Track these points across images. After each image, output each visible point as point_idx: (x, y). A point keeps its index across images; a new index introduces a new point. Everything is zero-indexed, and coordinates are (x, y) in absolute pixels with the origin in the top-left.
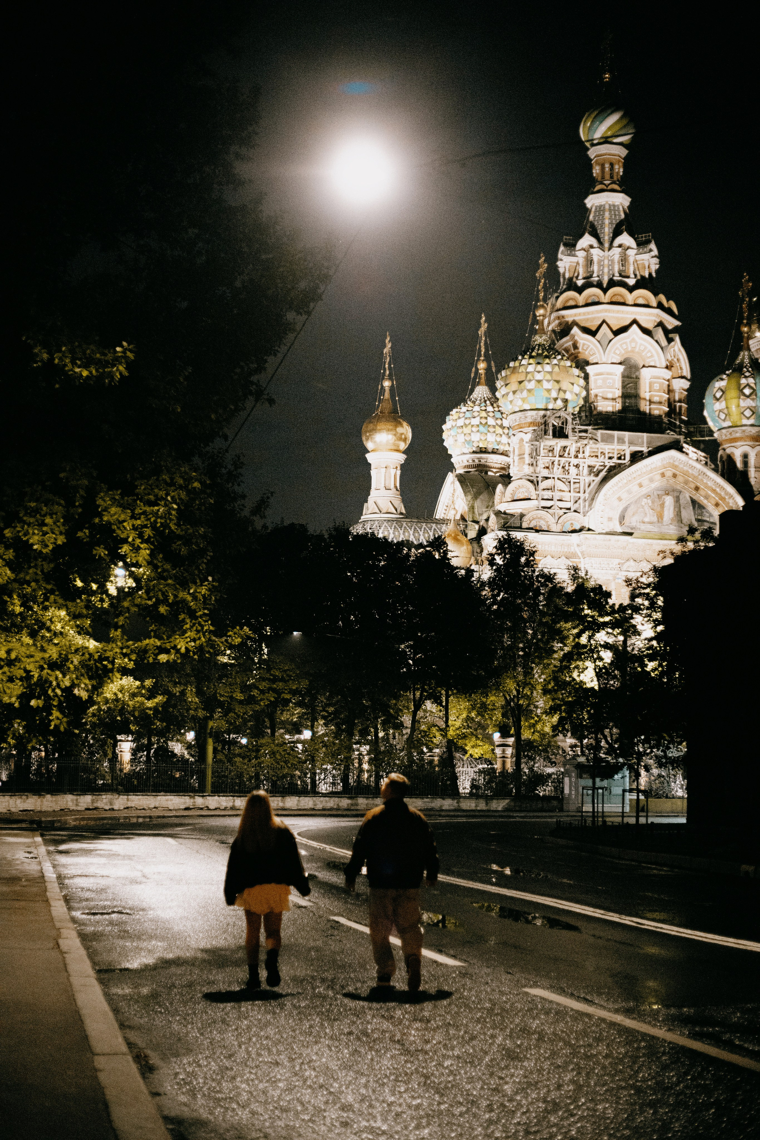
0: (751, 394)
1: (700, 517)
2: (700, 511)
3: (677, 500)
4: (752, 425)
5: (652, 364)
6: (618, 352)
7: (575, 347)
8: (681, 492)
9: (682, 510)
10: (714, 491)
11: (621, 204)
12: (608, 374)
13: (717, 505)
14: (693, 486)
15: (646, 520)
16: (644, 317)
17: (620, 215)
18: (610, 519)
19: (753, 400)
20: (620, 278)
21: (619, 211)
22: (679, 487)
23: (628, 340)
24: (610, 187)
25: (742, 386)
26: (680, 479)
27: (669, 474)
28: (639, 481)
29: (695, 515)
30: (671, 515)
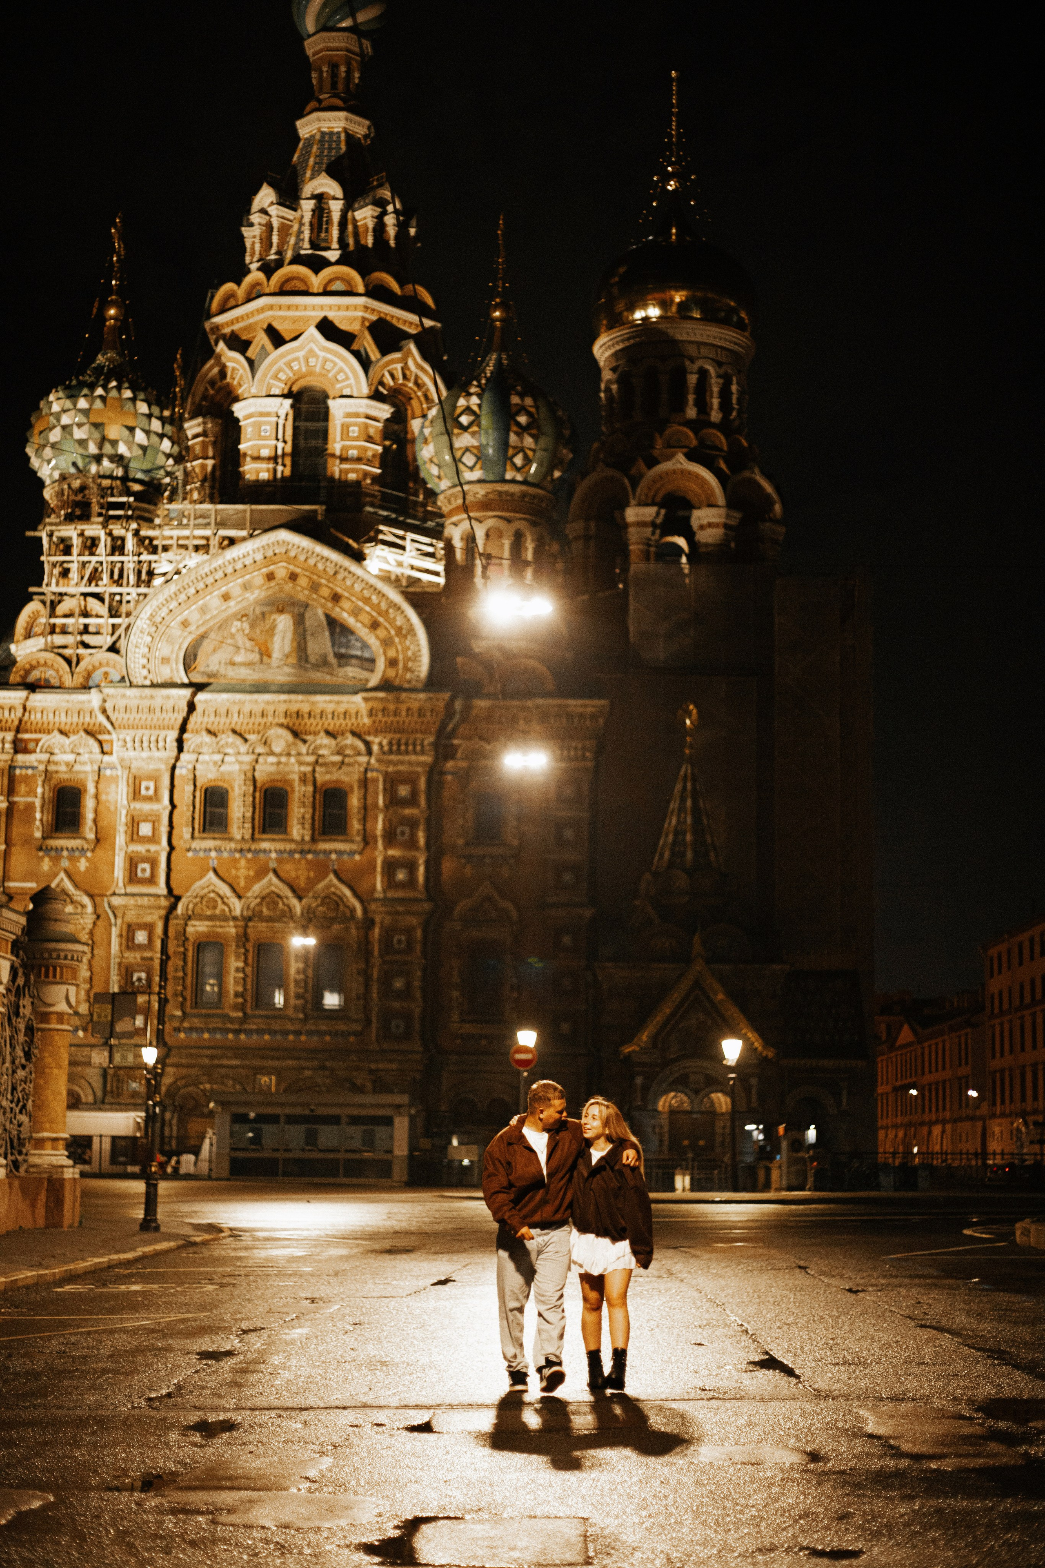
0: (471, 424)
1: (343, 651)
2: (343, 640)
3: (299, 620)
4: (480, 481)
5: (347, 392)
6: (282, 376)
7: (223, 374)
8: (307, 606)
9: (308, 638)
10: (367, 600)
11: (345, 130)
12: (261, 414)
13: (375, 625)
14: (325, 592)
15: (239, 659)
16: (342, 313)
17: (338, 148)
18: (165, 660)
19: (473, 434)
20: (310, 252)
21: (338, 142)
22: (301, 596)
23: (301, 354)
25: (458, 411)
26: (303, 581)
27: (281, 572)
28: (224, 589)
29: (333, 645)
30: (287, 648)
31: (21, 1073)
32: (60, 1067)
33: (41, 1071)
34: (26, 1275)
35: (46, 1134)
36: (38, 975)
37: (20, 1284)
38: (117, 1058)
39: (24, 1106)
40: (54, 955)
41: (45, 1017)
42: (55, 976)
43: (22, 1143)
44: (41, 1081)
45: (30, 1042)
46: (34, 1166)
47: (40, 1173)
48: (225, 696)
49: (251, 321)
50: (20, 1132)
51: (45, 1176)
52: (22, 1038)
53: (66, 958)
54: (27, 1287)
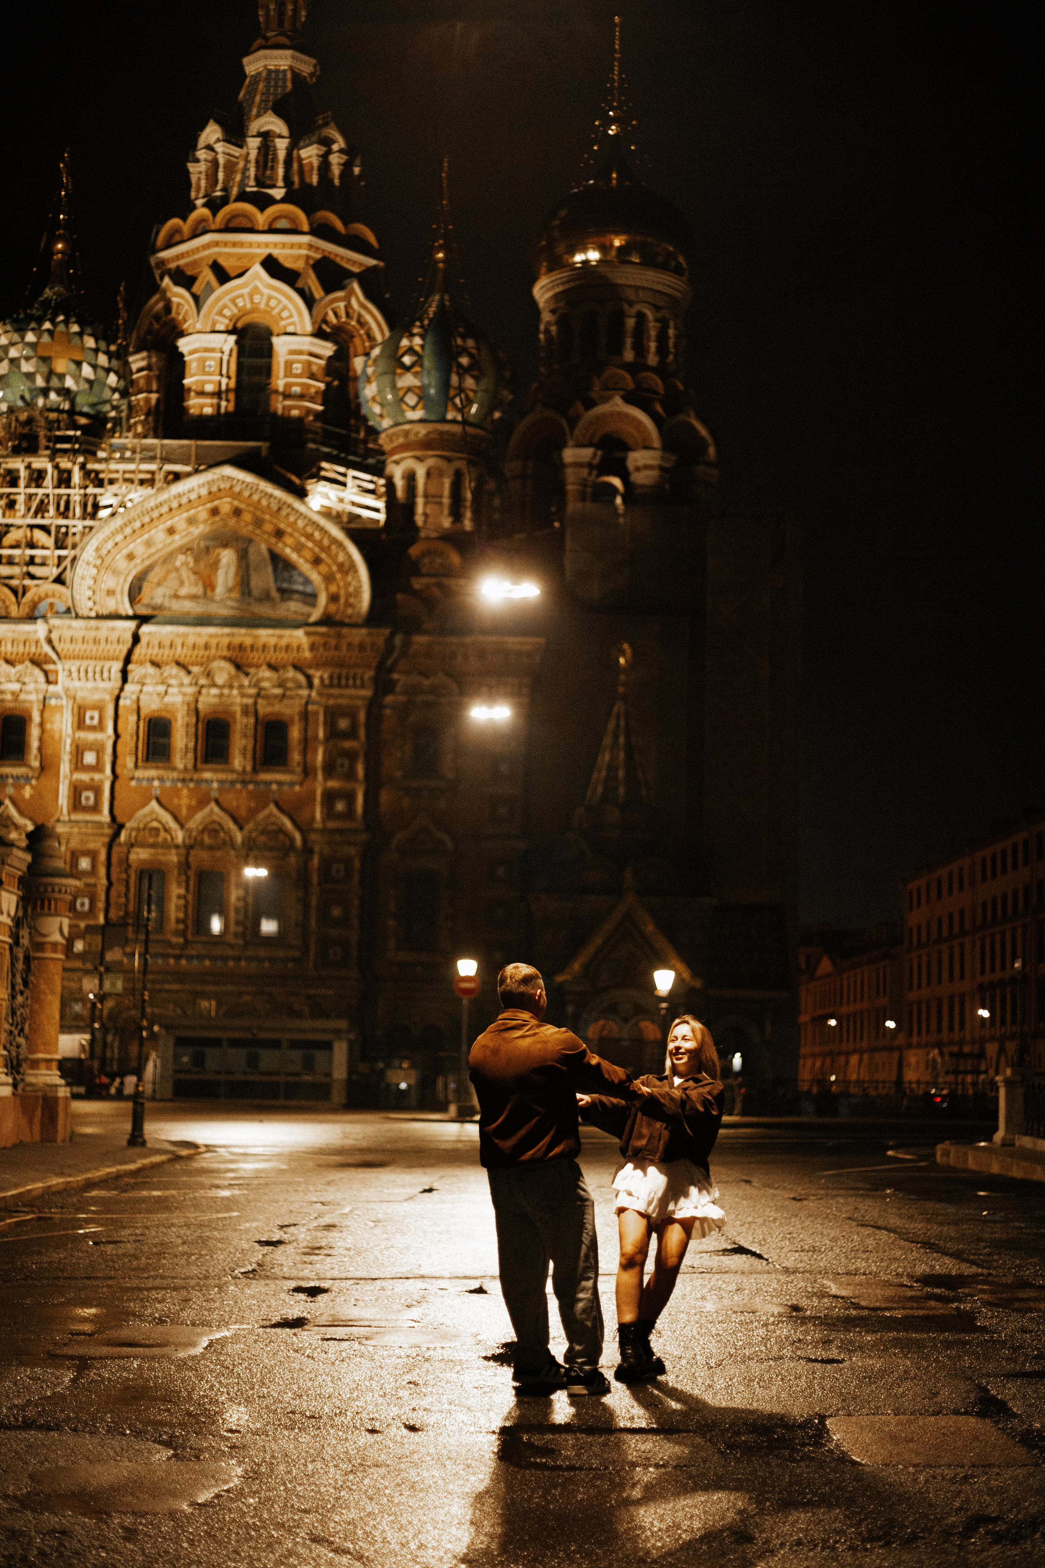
0: (413, 365)
1: (285, 585)
2: (286, 575)
3: (243, 556)
4: (421, 421)
5: (290, 329)
6: (227, 312)
7: (168, 308)
8: (250, 541)
9: (252, 572)
10: (310, 537)
11: (291, 68)
12: (207, 350)
13: (317, 562)
14: (268, 527)
15: (183, 592)
16: (287, 251)
17: (284, 86)
18: (110, 593)
19: (416, 374)
20: (255, 189)
21: (284, 79)
22: (245, 532)
23: (245, 291)
24: (269, 43)
25: (401, 351)
26: (247, 517)
27: (225, 507)
28: (169, 524)
29: (276, 581)
30: (231, 583)
31: (20, 999)
32: (53, 993)
33: (37, 998)
34: (56, 1181)
35: (41, 1056)
36: (34, 908)
37: (54, 1189)
38: (107, 985)
39: (22, 1030)
40: (49, 889)
41: (40, 946)
42: (49, 909)
43: (19, 1064)
44: (36, 1006)
45: (28, 970)
46: (31, 1084)
47: (36, 1091)
48: (169, 629)
49: (196, 257)
50: (18, 1054)
51: (40, 1094)
52: (20, 966)
53: (60, 891)
54: (59, 1193)
